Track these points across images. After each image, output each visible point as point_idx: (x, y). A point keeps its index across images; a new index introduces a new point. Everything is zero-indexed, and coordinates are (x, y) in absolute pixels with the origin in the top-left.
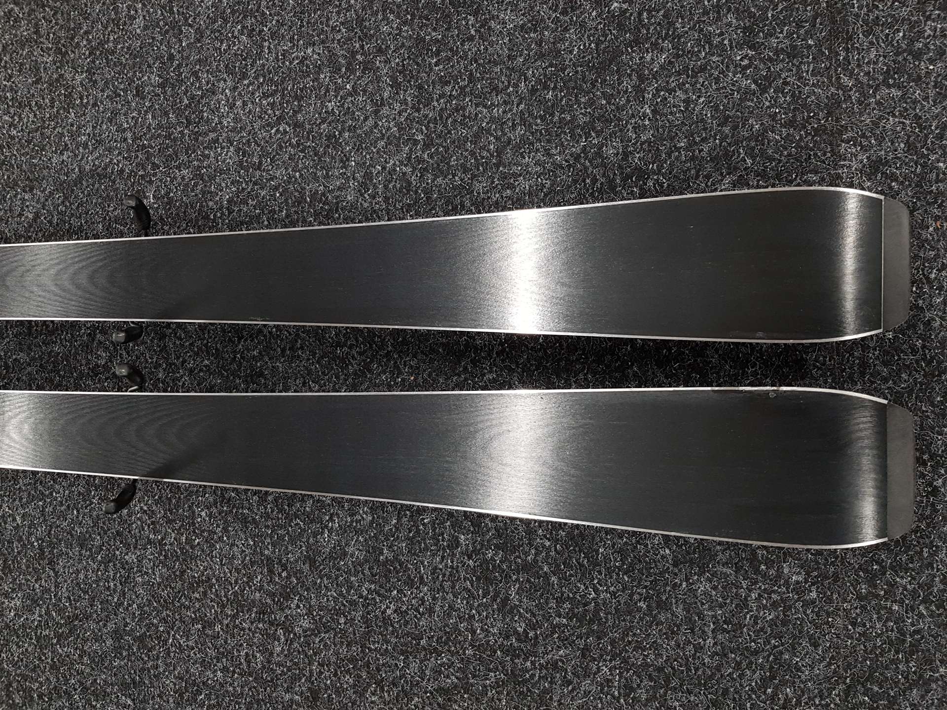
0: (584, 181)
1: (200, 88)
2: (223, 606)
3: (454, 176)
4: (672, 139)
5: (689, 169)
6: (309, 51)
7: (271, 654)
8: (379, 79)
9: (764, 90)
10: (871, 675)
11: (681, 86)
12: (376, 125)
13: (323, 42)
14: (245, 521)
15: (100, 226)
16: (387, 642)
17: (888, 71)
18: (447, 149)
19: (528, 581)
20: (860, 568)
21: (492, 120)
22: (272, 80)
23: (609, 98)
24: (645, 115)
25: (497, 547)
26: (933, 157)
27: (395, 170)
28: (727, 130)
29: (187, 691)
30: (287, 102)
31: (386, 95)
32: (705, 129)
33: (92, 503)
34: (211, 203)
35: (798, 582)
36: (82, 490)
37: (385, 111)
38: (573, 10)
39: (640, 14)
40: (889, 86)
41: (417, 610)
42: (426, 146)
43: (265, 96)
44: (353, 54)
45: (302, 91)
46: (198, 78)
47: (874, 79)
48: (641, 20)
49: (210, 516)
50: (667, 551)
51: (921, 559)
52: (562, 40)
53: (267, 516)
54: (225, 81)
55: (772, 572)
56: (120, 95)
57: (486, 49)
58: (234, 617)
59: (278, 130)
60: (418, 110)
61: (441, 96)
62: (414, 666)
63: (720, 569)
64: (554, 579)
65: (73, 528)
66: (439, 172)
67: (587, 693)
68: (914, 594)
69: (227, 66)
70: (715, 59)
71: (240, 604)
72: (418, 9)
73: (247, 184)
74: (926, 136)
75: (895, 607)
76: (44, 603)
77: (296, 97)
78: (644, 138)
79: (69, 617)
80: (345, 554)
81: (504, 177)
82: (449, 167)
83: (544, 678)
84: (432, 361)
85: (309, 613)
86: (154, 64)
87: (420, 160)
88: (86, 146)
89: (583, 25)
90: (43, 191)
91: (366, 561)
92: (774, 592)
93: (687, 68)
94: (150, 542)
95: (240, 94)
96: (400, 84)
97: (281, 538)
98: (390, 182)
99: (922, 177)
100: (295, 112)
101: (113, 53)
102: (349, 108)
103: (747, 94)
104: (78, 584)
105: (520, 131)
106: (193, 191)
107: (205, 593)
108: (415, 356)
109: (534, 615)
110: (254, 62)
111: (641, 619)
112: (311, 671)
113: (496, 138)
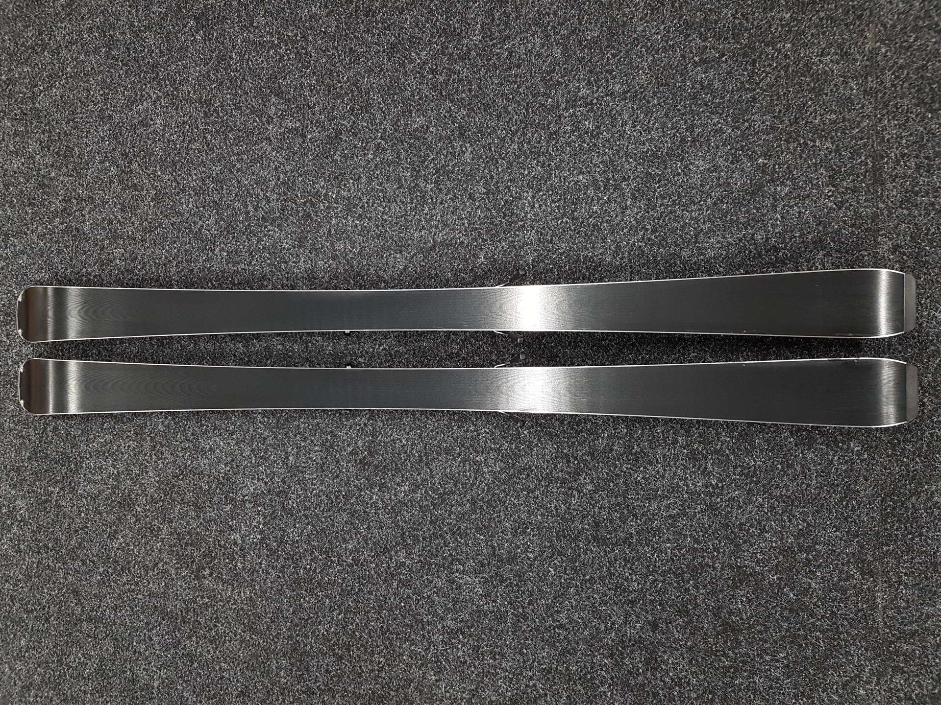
0: (744, 252)
1: (511, 196)
2: (540, 481)
3: (670, 248)
4: (792, 232)
5: (801, 247)
6: (580, 177)
7: (570, 505)
8: (623, 195)
9: (840, 208)
10: (893, 492)
11: (796, 205)
12: (623, 220)
13: (589, 172)
14: (551, 435)
15: (450, 274)
16: (638, 494)
17: (902, 201)
18: (665, 233)
19: (718, 458)
20: (888, 442)
21: (692, 218)
22: (557, 193)
23: (758, 209)
24: (777, 219)
25: (699, 442)
26: (923, 244)
27: (634, 244)
28: (821, 228)
29: (519, 528)
30: (568, 206)
31: (628, 203)
32: (809, 227)
33: (453, 429)
34: (521, 262)
35: (858, 451)
36: (445, 422)
37: (628, 212)
38: (737, 162)
39: (774, 166)
40: (902, 208)
41: (655, 477)
42: (653, 232)
43: (553, 202)
44: (608, 180)
45: (576, 199)
46: (510, 190)
47: (895, 205)
48: (774, 169)
49: (530, 433)
50: (792, 439)
51: (917, 436)
52: (732, 178)
53: (565, 432)
54: (527, 192)
55: (845, 447)
56: (458, 198)
57: (688, 180)
58: (547, 486)
59: (562, 222)
60: (648, 212)
61: (661, 205)
62: (654, 506)
63: (818, 446)
64: (732, 457)
65: (441, 444)
66: (660, 245)
67: (751, 512)
68: (914, 453)
69: (528, 184)
70: (814, 191)
71: (550, 479)
72: (647, 156)
73: (543, 251)
74: (920, 234)
75: (905, 460)
76: (424, 487)
77: (573, 203)
78: (777, 231)
79: (440, 494)
80: (612, 450)
81: (699, 249)
82: (667, 243)
83: (728, 506)
84: (659, 347)
85: (592, 482)
86: (481, 180)
87: (649, 239)
88: (437, 227)
89: (743, 170)
90: (409, 253)
91: (625, 453)
92: (846, 456)
93: (799, 195)
94: (491, 449)
95: (537, 200)
96: (636, 198)
97: (573, 443)
98: (632, 251)
99: (918, 253)
100: (573, 212)
101: (452, 173)
102: (606, 210)
103: (831, 210)
104: (446, 475)
105: (708, 225)
106: (509, 254)
107: (528, 475)
108: (649, 344)
109: (720, 475)
110: (546, 181)
111: (779, 473)
112: (594, 511)
113: (695, 228)
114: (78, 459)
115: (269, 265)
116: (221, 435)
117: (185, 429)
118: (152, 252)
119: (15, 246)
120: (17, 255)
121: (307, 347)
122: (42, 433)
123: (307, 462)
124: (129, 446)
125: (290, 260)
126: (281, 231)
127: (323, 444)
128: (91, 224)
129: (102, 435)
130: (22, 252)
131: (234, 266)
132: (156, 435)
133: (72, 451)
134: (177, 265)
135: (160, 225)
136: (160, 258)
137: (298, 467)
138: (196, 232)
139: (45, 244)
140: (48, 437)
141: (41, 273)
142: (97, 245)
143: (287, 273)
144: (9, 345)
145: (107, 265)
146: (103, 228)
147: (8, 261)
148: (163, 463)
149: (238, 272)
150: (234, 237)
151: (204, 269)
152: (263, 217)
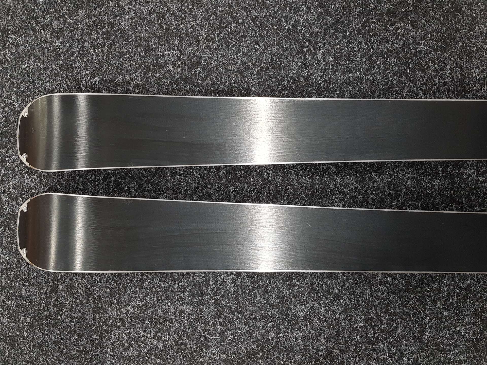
114: (105, 327)
115: (397, 73)
116: (321, 298)
117: (266, 290)
118: (223, 56)
119: (17, 46)
120: (20, 57)
121: (453, 183)
122: (51, 293)
123: (452, 338)
124: (181, 312)
125: (429, 67)
126: (417, 29)
127: (476, 314)
128: (132, 18)
129: (141, 296)
130: (28, 54)
131: (344, 74)
132: (223, 296)
133: (94, 318)
134: (258, 72)
135: (235, 20)
136: (235, 64)
137: (438, 344)
138: (289, 30)
139: (62, 43)
140: (59, 297)
141: (55, 80)
142: (140, 45)
143: (425, 84)
144: (4, 175)
145: (155, 71)
146: (150, 23)
147: (6, 65)
148: (232, 335)
149: (350, 83)
150: (344, 37)
151: (299, 79)
152: (389, 10)
